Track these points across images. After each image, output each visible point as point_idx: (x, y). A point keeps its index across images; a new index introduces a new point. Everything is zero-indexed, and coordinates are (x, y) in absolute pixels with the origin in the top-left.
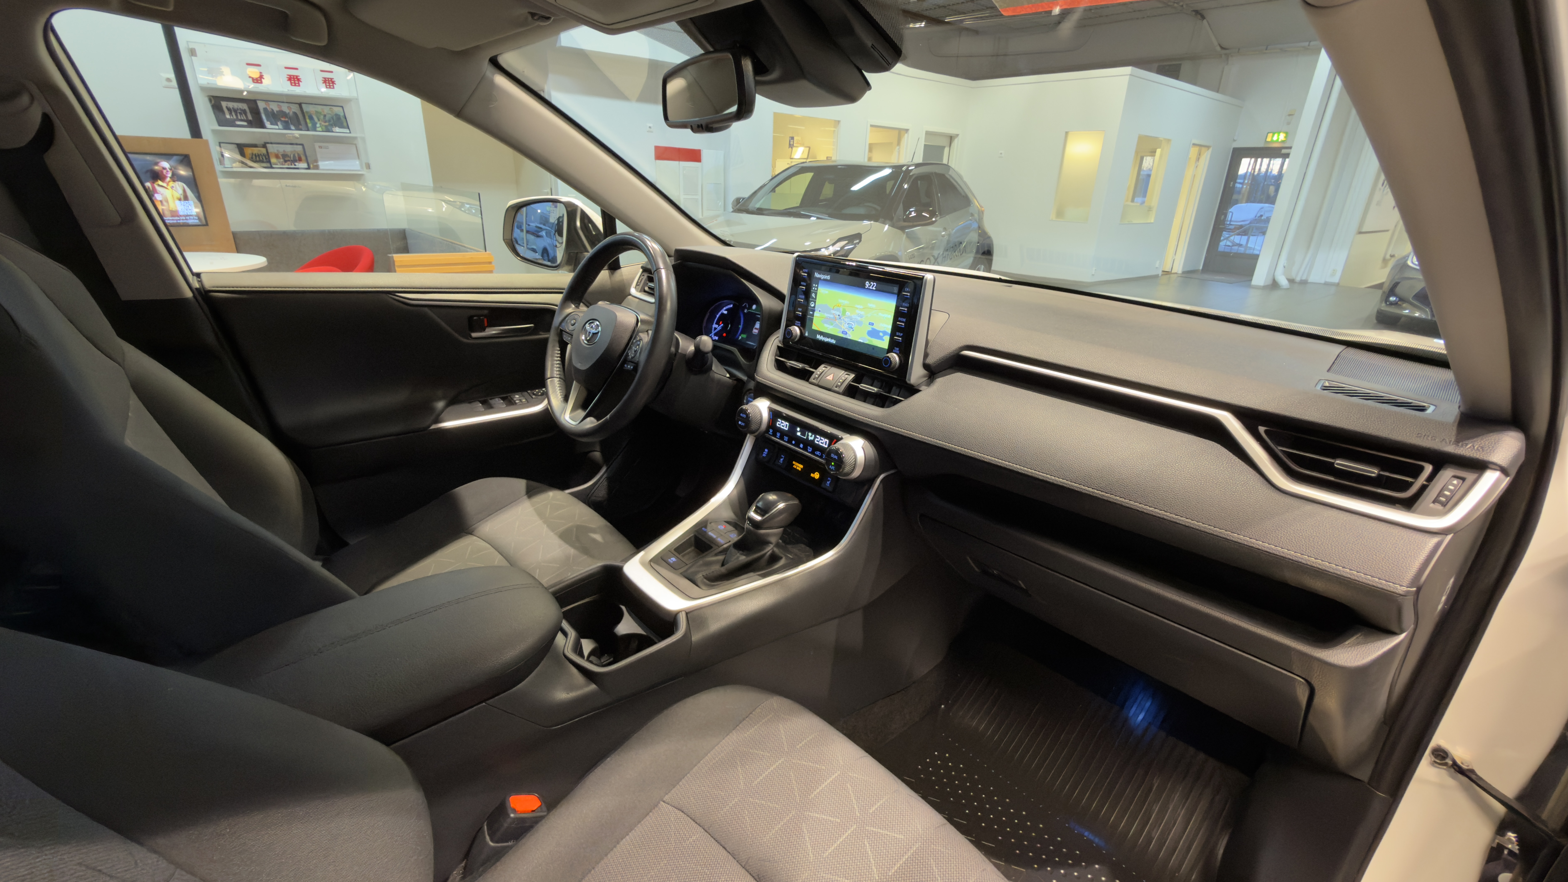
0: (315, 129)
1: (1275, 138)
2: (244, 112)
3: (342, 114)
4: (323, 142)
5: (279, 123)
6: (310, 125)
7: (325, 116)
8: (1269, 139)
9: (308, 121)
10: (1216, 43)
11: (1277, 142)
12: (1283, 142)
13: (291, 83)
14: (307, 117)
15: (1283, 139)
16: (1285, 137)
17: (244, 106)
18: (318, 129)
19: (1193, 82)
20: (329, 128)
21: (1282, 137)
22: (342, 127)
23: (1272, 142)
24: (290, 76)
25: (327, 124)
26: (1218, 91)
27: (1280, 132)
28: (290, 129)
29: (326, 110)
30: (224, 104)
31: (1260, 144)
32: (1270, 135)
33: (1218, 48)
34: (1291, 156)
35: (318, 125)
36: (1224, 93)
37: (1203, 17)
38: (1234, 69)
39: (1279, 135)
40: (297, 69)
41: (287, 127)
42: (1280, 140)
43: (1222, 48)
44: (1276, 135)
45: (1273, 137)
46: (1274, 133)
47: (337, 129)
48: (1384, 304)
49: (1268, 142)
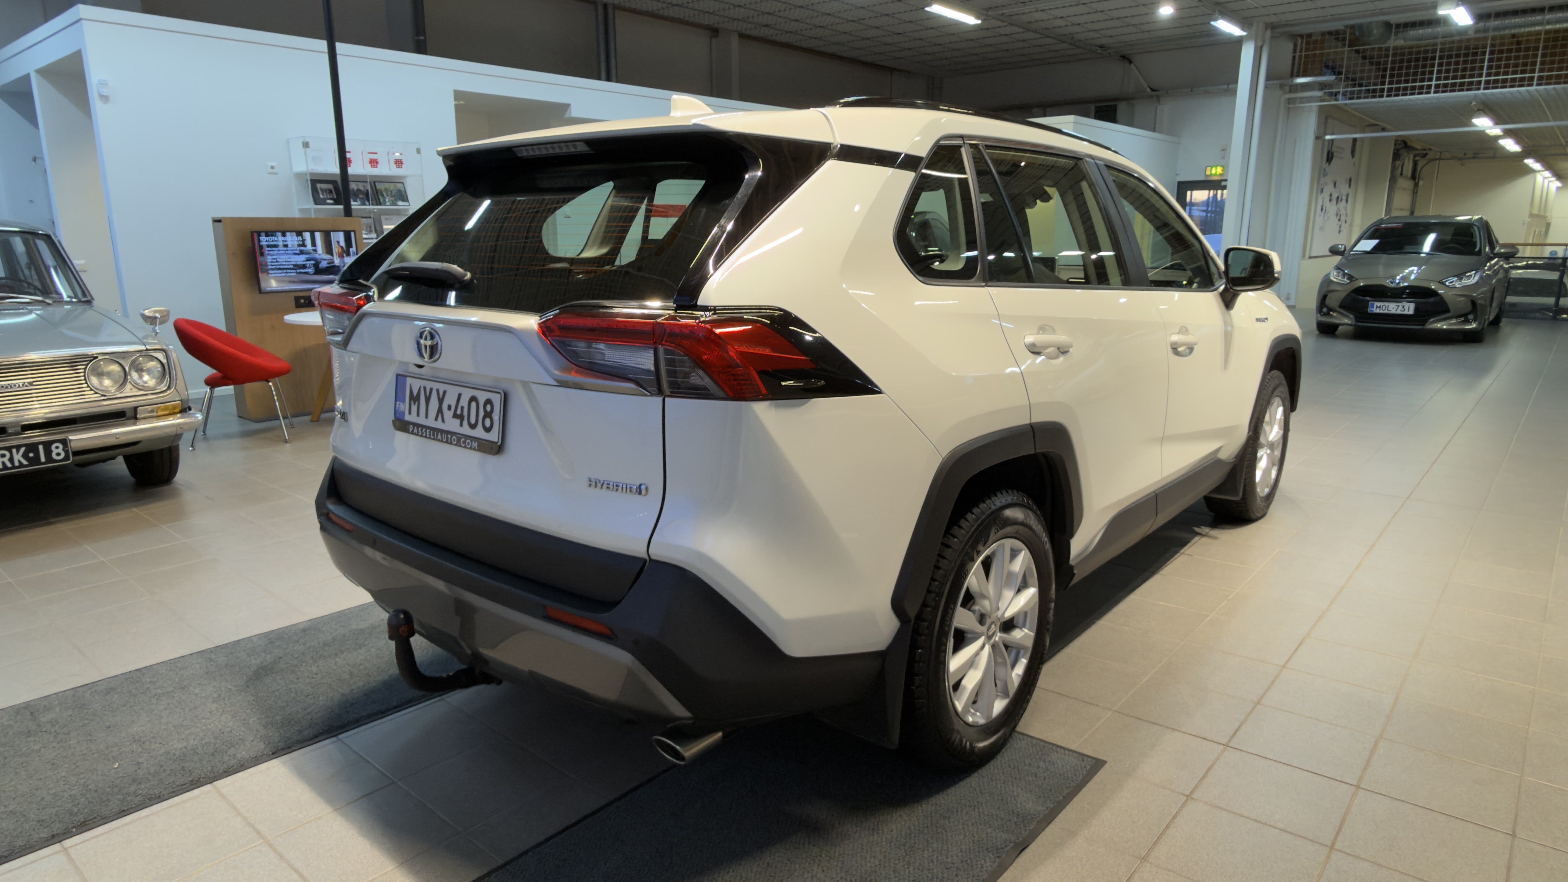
0: (385, 205)
1: (1213, 172)
2: (331, 191)
3: (403, 189)
4: (389, 215)
5: (358, 200)
6: (381, 200)
7: (391, 192)
8: (1208, 173)
9: (380, 197)
10: (1146, 86)
11: (1215, 175)
12: (1221, 175)
13: (371, 165)
14: (379, 194)
15: (1221, 172)
16: (1223, 170)
17: (330, 186)
18: (388, 204)
19: (1130, 124)
20: (395, 202)
21: (1219, 170)
22: (403, 201)
23: (1211, 175)
24: (371, 159)
25: (393, 199)
26: (1154, 130)
27: (1217, 166)
28: (365, 205)
29: (391, 187)
30: (319, 186)
31: (1201, 178)
32: (1209, 169)
33: (1148, 90)
34: (1228, 188)
35: (387, 200)
36: (1160, 132)
37: (1131, 62)
38: (1166, 109)
39: (1216, 169)
40: (376, 153)
41: (364, 204)
42: (1218, 173)
43: (1152, 90)
44: (1214, 169)
45: (1211, 170)
46: (1212, 167)
47: (400, 203)
48: (1319, 315)
49: (1208, 176)
